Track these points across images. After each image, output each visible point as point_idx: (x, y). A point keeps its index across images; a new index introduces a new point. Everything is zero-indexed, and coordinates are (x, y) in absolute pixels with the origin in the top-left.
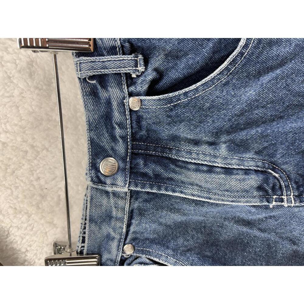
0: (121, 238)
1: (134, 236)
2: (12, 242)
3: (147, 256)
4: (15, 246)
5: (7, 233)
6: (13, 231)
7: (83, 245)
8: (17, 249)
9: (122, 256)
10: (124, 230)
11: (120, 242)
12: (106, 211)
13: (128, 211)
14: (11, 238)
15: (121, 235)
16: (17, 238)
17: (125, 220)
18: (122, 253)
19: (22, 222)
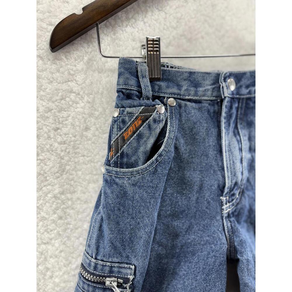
0: (180, 95)
1: (183, 105)
2: (152, 12)
3: (169, 117)
4: (150, 13)
5: (160, 9)
6: (163, 14)
7: (169, 67)
8: (147, 15)
9: (164, 97)
10: (187, 97)
11: (178, 95)
12: (200, 84)
13: (202, 99)
14: (156, 12)
15: (183, 95)
16: (156, 16)
17: (195, 97)
18: (167, 97)
19: (170, 23)
